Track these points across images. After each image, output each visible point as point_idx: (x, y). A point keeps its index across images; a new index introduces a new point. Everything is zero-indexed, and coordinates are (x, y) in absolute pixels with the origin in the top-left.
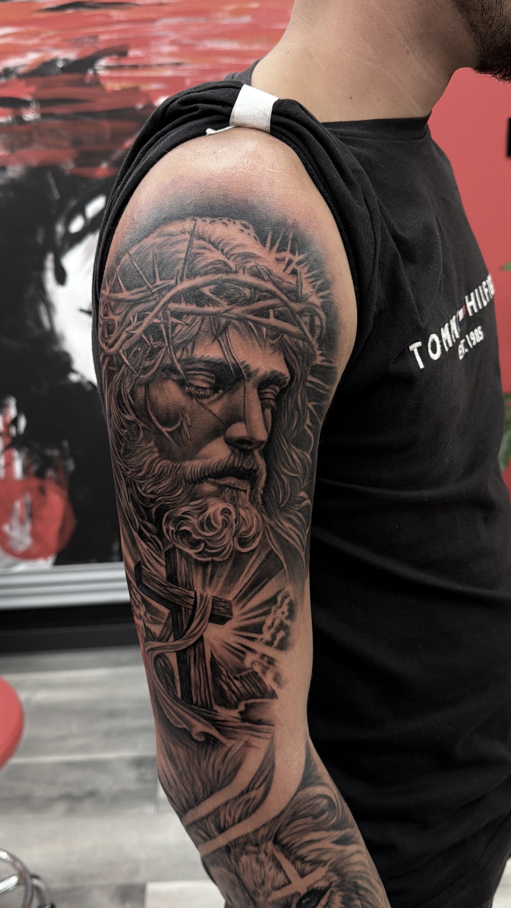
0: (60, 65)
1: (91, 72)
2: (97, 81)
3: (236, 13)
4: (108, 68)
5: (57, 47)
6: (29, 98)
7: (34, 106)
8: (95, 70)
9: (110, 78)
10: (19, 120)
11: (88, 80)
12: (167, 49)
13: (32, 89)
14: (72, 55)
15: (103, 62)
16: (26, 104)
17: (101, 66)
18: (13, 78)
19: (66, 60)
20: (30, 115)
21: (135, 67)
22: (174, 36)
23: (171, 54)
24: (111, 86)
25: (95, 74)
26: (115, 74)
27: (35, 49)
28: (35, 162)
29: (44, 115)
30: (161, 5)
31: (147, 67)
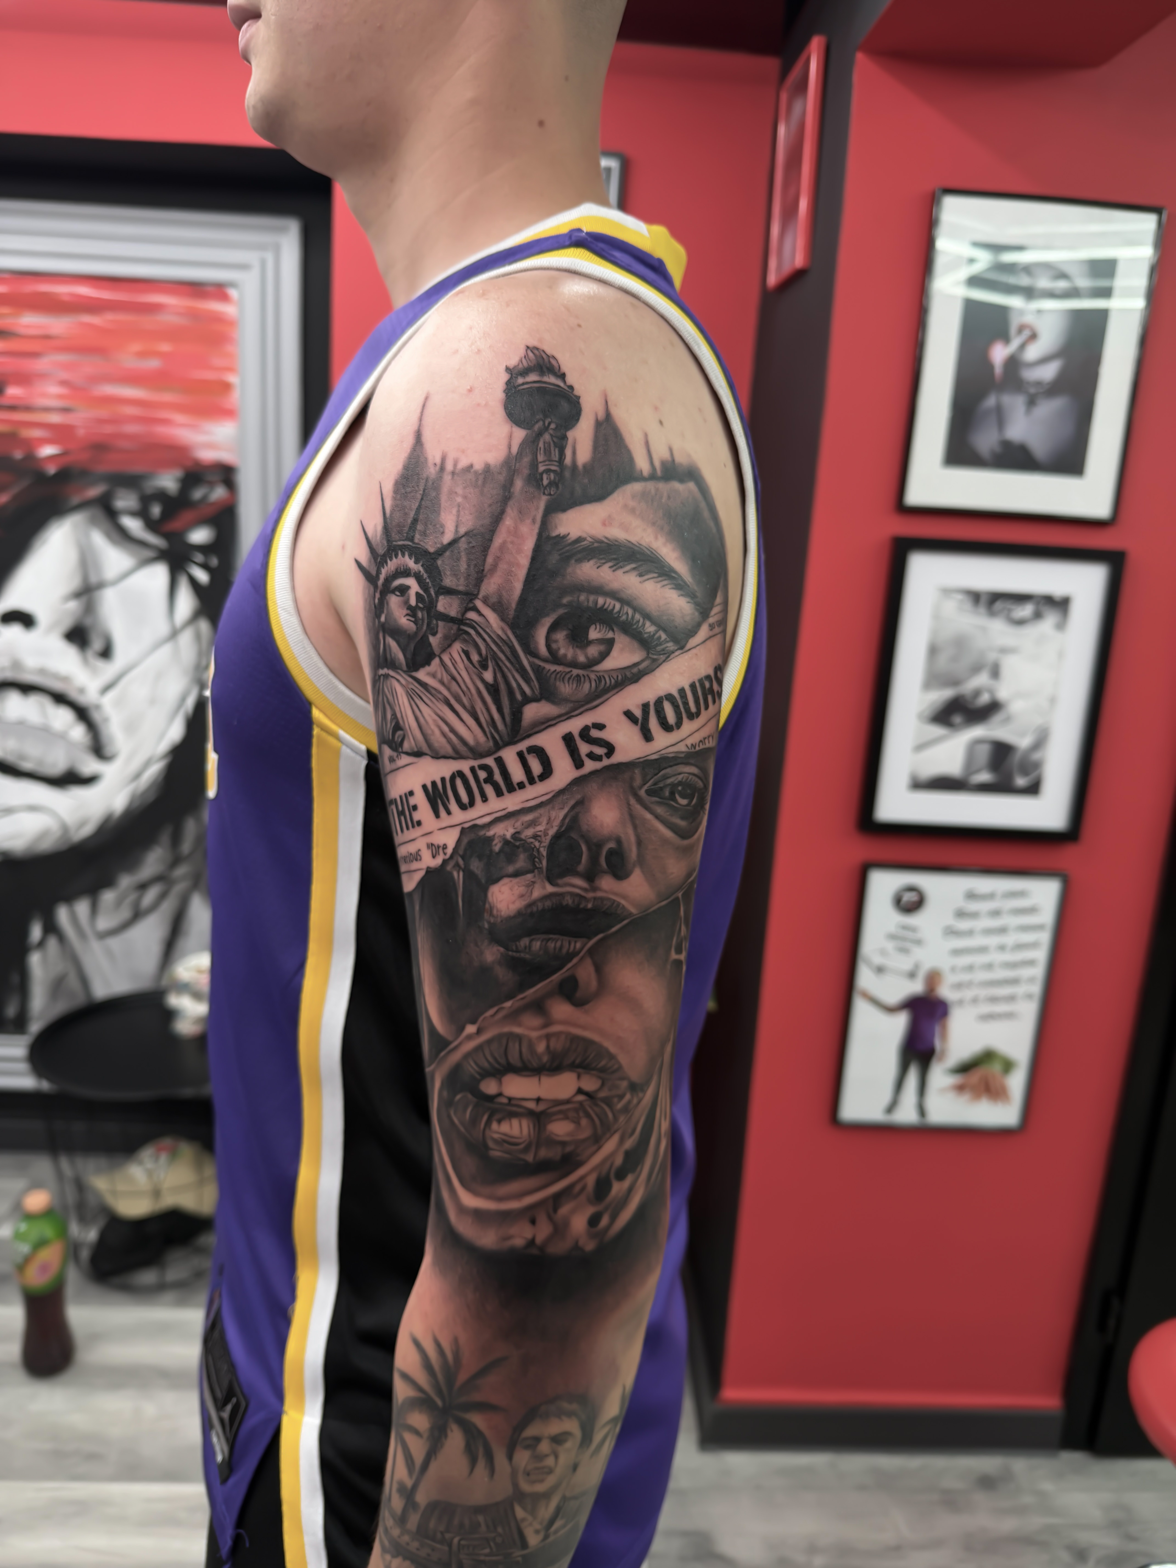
3: (142, 355)
12: (54, 390)
21: (13, 408)
22: (64, 375)
23: (58, 397)
30: (47, 337)
31: (28, 409)
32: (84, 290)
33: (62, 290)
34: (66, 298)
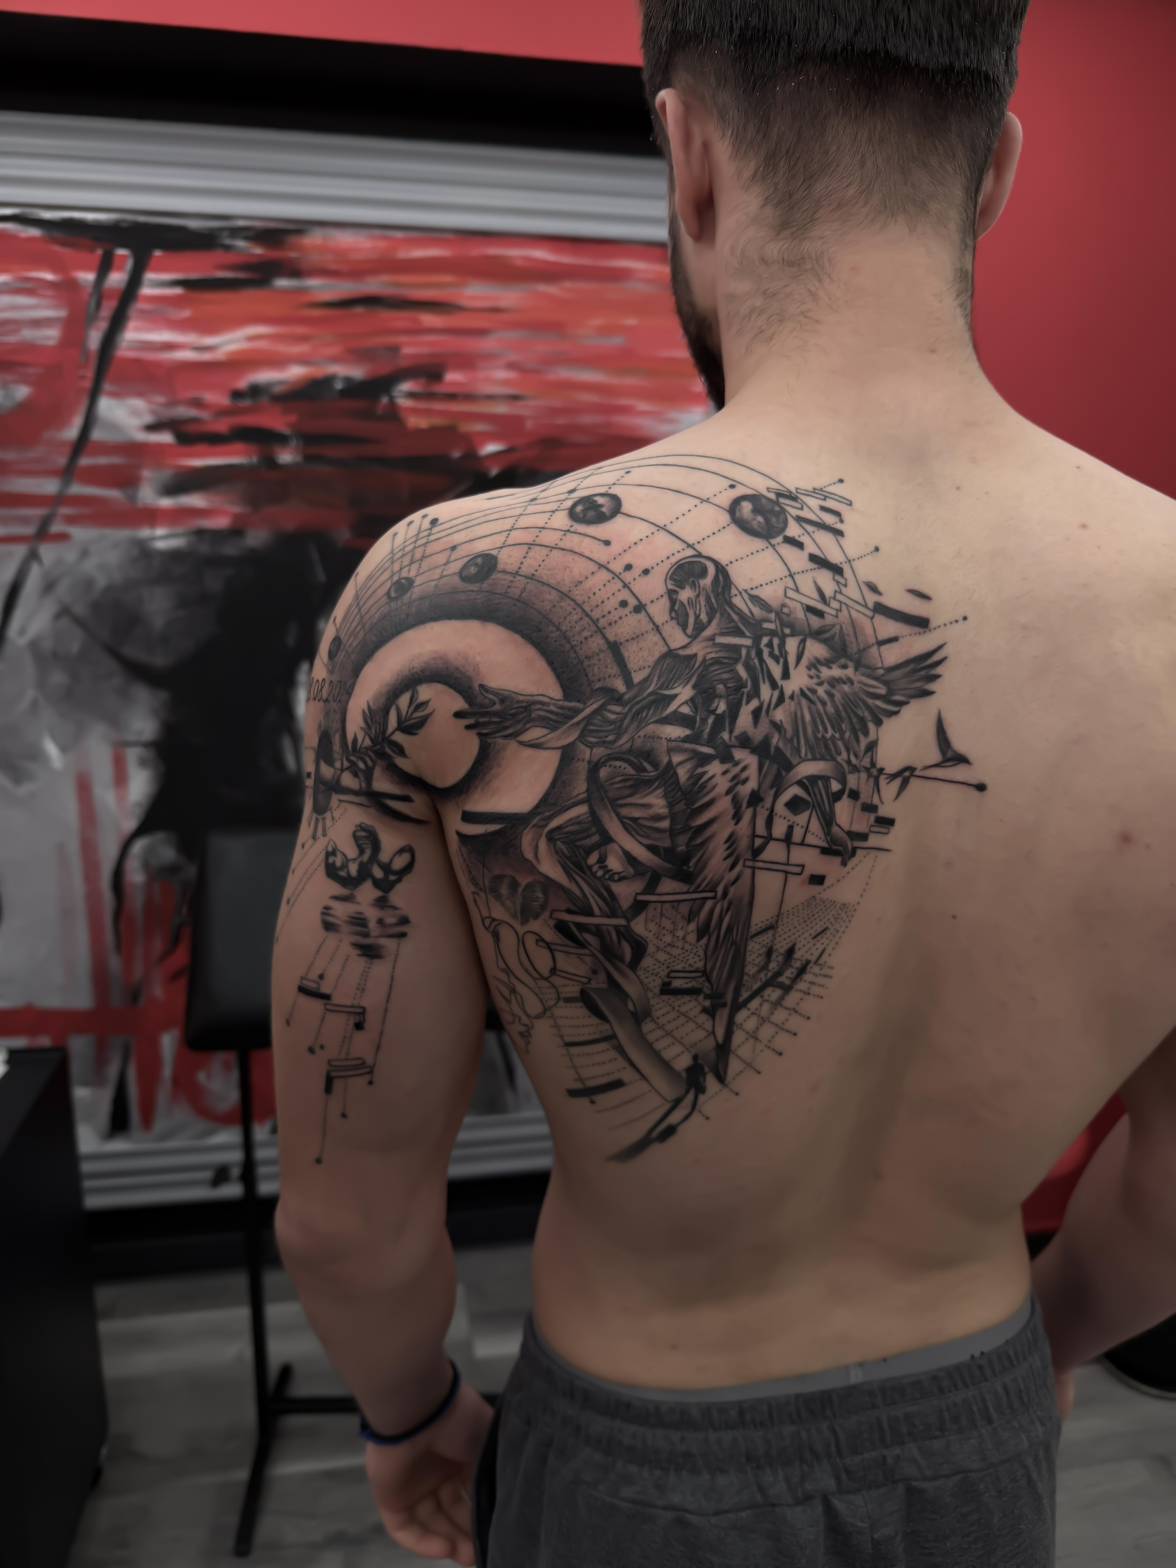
0: (339, 385)
1: (385, 400)
2: (394, 414)
3: (605, 331)
4: (411, 395)
5: (335, 359)
6: (286, 431)
7: (294, 443)
8: (392, 398)
9: (415, 411)
10: (270, 462)
11: (380, 411)
12: (502, 374)
13: (292, 418)
14: (357, 372)
15: (406, 386)
16: (281, 439)
17: (400, 391)
18: (264, 400)
19: (348, 380)
20: (286, 457)
21: (452, 397)
22: (513, 357)
23: (506, 382)
24: (415, 422)
25: (392, 403)
26: (422, 405)
27: (301, 360)
28: (290, 525)
29: (309, 458)
30: (496, 310)
31: (470, 397)
32: (541, 254)
33: (516, 253)
34: (519, 263)
